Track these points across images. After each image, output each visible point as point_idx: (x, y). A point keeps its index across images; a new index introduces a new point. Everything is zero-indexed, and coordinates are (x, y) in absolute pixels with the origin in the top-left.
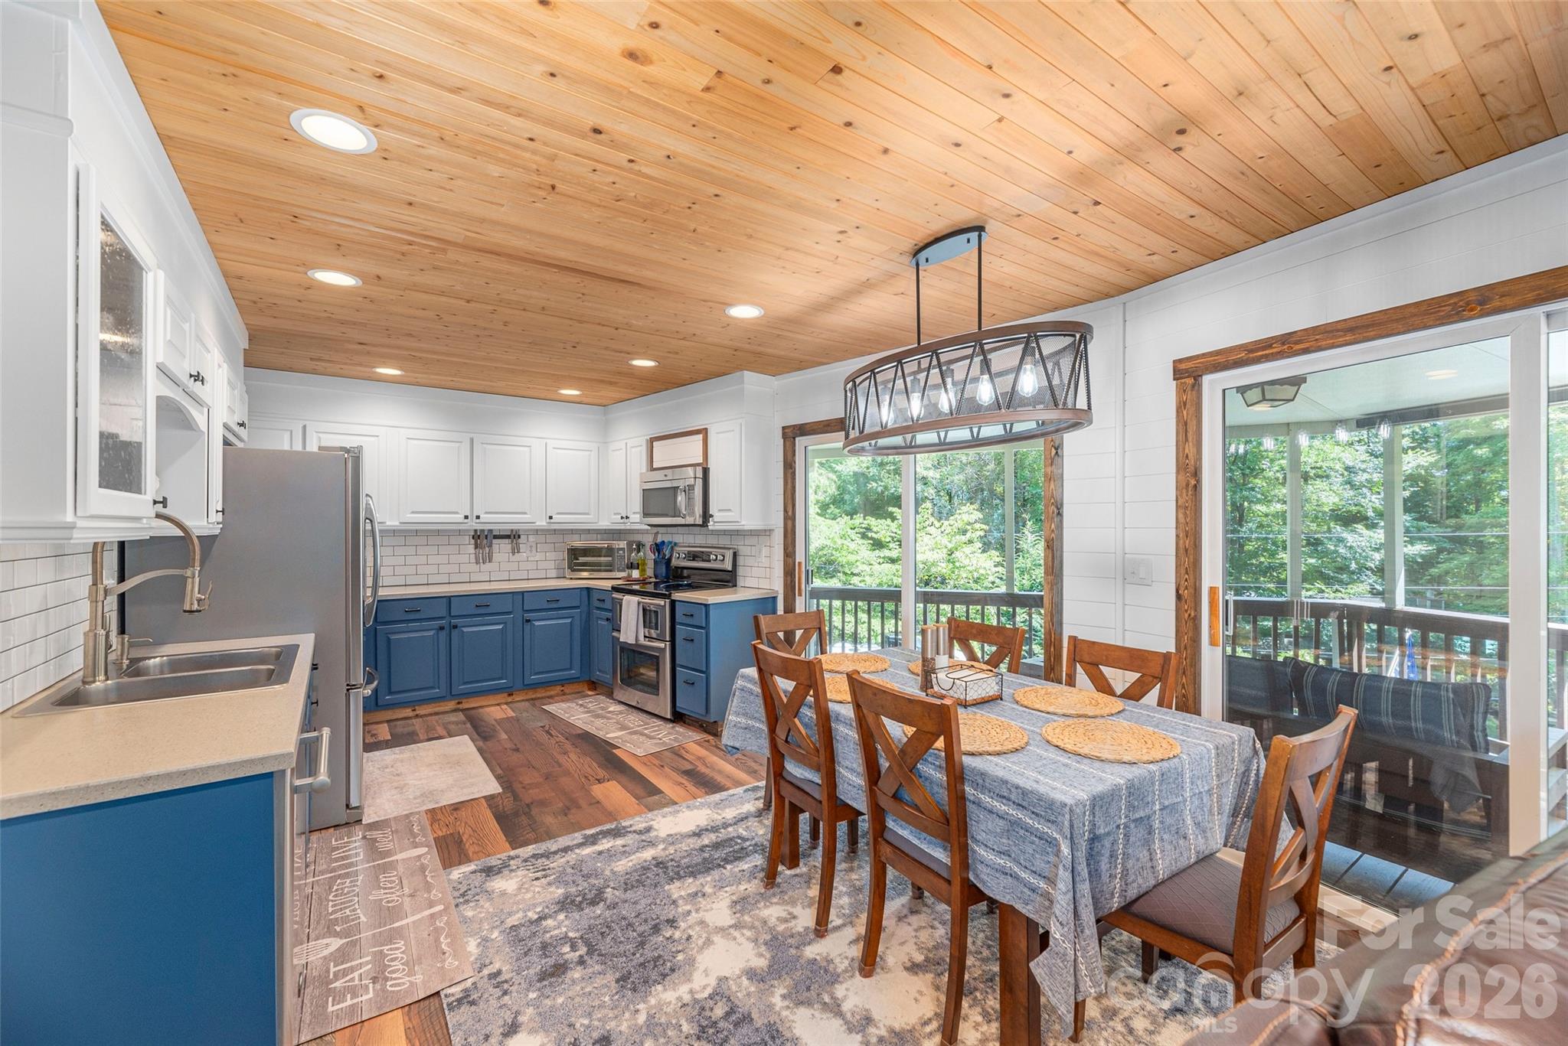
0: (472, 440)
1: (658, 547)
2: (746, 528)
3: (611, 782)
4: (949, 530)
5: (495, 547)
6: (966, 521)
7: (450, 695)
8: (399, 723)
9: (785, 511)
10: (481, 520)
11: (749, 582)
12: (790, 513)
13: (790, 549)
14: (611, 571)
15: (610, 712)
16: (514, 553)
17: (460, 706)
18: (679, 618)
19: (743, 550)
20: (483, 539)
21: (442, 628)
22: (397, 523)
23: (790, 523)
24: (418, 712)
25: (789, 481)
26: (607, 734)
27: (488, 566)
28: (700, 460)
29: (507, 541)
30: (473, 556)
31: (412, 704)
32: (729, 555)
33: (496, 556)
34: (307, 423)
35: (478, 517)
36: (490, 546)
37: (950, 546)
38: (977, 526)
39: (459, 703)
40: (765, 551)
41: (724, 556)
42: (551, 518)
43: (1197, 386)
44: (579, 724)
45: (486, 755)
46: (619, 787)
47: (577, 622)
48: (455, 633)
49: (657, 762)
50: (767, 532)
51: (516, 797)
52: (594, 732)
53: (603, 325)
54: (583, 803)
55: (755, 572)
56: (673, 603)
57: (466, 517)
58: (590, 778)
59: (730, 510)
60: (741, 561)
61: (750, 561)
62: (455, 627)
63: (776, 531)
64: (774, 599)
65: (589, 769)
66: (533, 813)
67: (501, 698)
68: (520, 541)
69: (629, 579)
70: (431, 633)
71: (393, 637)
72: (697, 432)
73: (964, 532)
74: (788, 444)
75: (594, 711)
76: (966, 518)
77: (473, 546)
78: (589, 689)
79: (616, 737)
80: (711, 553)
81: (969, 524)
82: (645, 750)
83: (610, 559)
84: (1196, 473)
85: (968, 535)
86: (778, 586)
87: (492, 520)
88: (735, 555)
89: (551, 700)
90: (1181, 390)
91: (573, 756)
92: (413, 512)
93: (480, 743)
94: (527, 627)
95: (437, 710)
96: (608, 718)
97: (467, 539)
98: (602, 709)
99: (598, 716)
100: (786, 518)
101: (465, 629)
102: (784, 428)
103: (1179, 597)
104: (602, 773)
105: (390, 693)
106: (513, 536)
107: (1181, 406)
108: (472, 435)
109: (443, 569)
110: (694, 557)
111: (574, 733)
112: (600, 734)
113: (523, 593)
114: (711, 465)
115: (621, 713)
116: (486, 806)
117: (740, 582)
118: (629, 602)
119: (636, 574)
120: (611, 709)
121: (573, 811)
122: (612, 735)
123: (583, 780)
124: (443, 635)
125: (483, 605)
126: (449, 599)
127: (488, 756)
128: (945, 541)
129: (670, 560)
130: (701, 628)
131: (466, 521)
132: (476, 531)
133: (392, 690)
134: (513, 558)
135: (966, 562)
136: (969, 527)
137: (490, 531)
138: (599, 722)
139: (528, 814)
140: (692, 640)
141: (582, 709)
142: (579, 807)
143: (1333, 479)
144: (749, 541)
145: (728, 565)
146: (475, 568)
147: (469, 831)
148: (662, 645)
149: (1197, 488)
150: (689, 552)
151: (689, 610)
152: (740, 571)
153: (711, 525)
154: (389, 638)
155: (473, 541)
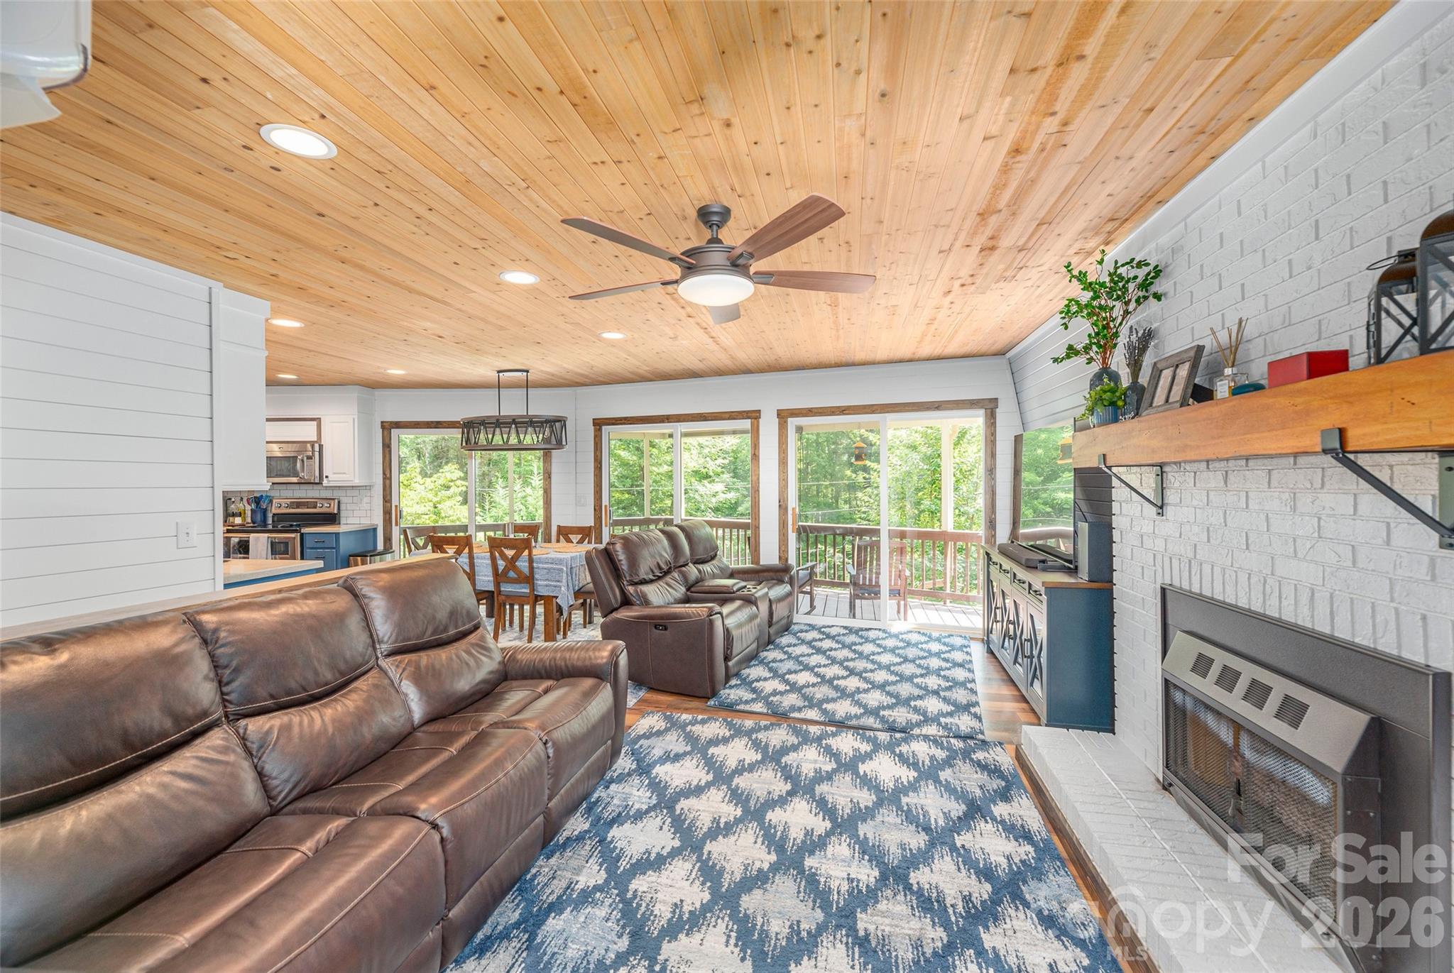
1: (256, 500)
4: (432, 486)
6: (449, 479)
9: (384, 474)
11: (353, 520)
12: (388, 475)
13: (388, 497)
19: (343, 500)
23: (388, 482)
25: (387, 456)
28: (316, 439)
32: (334, 504)
37: (435, 499)
38: (459, 483)
40: (366, 500)
41: (330, 505)
43: (600, 430)
50: (368, 488)
55: (356, 514)
56: (302, 535)
59: (342, 473)
60: (343, 507)
61: (351, 508)
63: (375, 486)
64: (375, 530)
72: (313, 419)
73: (448, 488)
74: (386, 433)
76: (449, 476)
80: (317, 502)
81: (452, 481)
84: (601, 463)
85: (452, 490)
86: (378, 520)
88: (339, 502)
90: (595, 431)
100: (384, 479)
102: (382, 422)
103: (595, 509)
107: (595, 437)
110: (298, 505)
114: (325, 443)
117: (344, 520)
118: (257, 538)
128: (430, 495)
129: (266, 509)
130: (334, 548)
135: (451, 512)
136: (452, 484)
143: (692, 451)
144: (349, 493)
145: (333, 511)
149: (601, 468)
150: (292, 503)
152: (343, 514)
153: (325, 482)
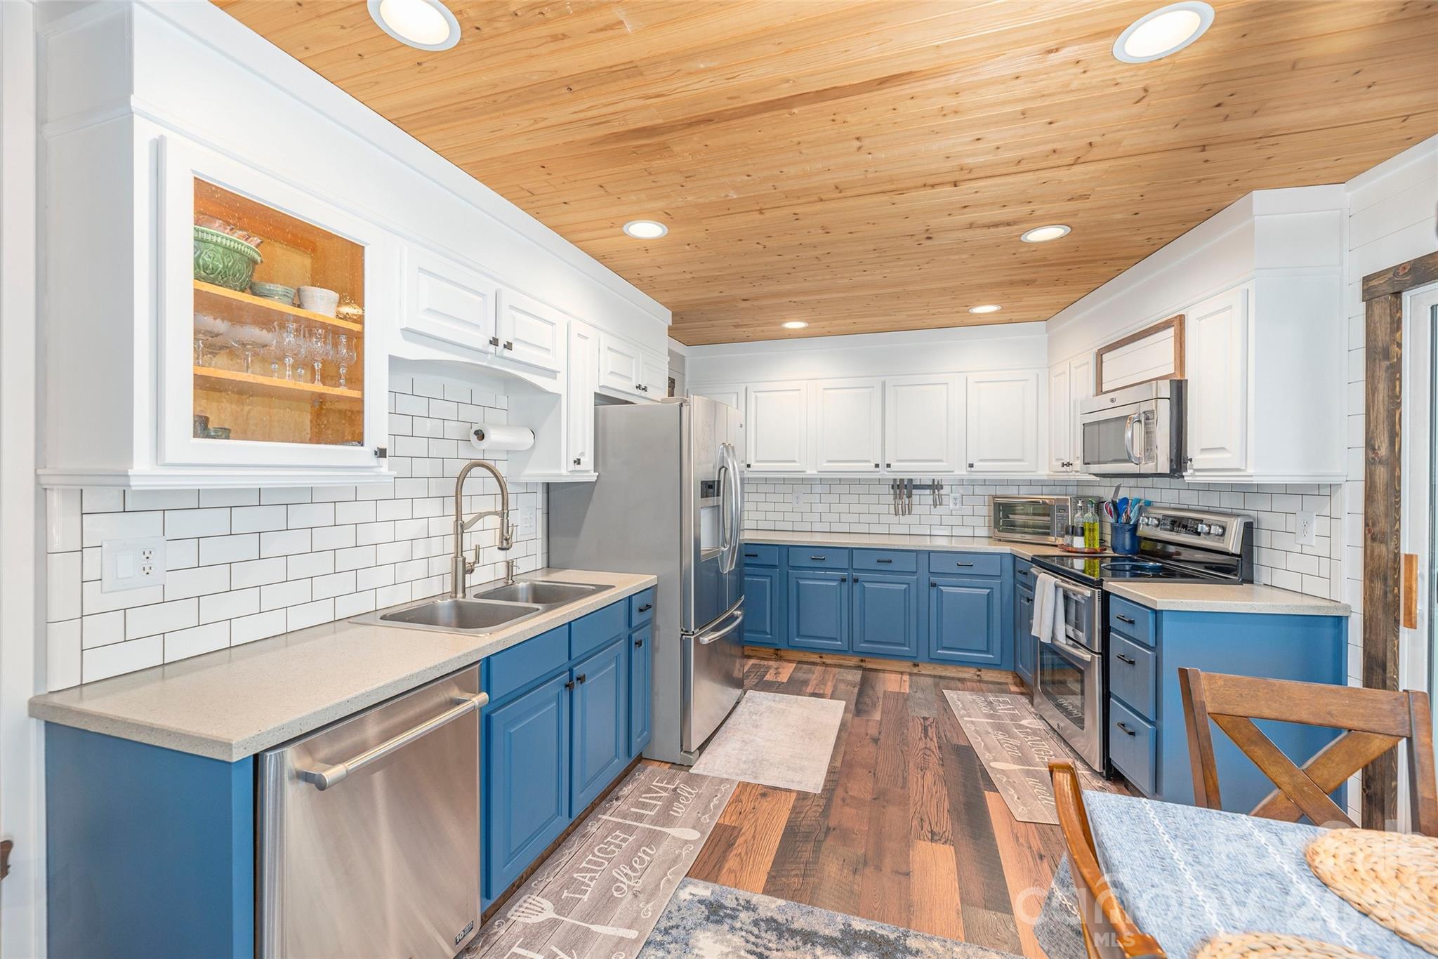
0: (884, 384)
1: (1118, 507)
2: (1256, 480)
3: (947, 846)
5: (915, 499)
7: (849, 651)
8: (805, 666)
10: (892, 468)
11: (1280, 579)
12: (1383, 452)
14: (1048, 534)
15: (1021, 726)
16: (935, 506)
17: (863, 664)
18: (1114, 622)
19: (1268, 520)
20: (904, 488)
21: (843, 580)
22: (815, 472)
24: (824, 660)
25: (1382, 386)
26: (995, 760)
27: (906, 519)
28: (1170, 369)
29: (928, 492)
30: (892, 507)
31: (822, 651)
32: (1235, 528)
33: (915, 509)
34: (748, 384)
35: (889, 466)
36: (910, 496)
39: (862, 661)
40: (1318, 524)
41: (1224, 529)
42: (971, 466)
44: (969, 730)
45: (843, 734)
46: (952, 864)
47: (997, 596)
48: (857, 587)
49: (1036, 844)
50: (1324, 490)
51: (825, 813)
52: (979, 749)
53: (933, 186)
54: (888, 863)
55: (1294, 562)
56: (1106, 596)
57: (877, 466)
58: (926, 825)
59: (1223, 449)
60: (1262, 538)
61: (1281, 541)
62: (856, 581)
63: (1346, 488)
64: (1339, 622)
65: (934, 810)
66: (825, 845)
67: (906, 666)
68: (942, 492)
69: (1068, 548)
70: (835, 584)
71: (802, 582)
72: (1166, 325)
74: (1378, 309)
75: (999, 718)
77: (892, 497)
78: (1016, 684)
79: (1003, 772)
80: (1201, 521)
82: (1030, 812)
83: (1047, 518)
86: (1350, 597)
87: (903, 468)
88: (1249, 527)
89: (960, 685)
91: (929, 777)
92: (829, 461)
93: (850, 716)
94: (933, 591)
95: (841, 662)
96: (1011, 736)
97: (887, 489)
98: (1014, 718)
99: (1000, 728)
101: (866, 585)
102: (1366, 279)
104: (945, 825)
105: (799, 635)
106: (935, 487)
108: (883, 379)
109: (864, 518)
110: (1177, 524)
111: (955, 741)
112: (984, 756)
113: (929, 552)
114: (1189, 375)
115: (1035, 732)
116: (791, 806)
117: (1262, 575)
118: (1044, 583)
119: (1079, 543)
120: (1024, 722)
121: (868, 871)
122: (999, 764)
123: (915, 823)
124: (845, 586)
125: (885, 559)
126: (851, 550)
127: (844, 735)
129: (1136, 526)
130: (1149, 646)
131: (877, 469)
132: (895, 480)
133: (801, 633)
134: (934, 511)
137: (910, 480)
138: (995, 737)
139: (818, 843)
140: (1132, 663)
141: (986, 710)
142: (879, 868)
144: (1281, 504)
145: (1233, 544)
146: (895, 519)
147: (749, 835)
148: (1087, 657)
150: (1166, 517)
151: (1130, 613)
152: (1263, 557)
153: (1189, 476)
154: (798, 582)
155: (892, 491)
